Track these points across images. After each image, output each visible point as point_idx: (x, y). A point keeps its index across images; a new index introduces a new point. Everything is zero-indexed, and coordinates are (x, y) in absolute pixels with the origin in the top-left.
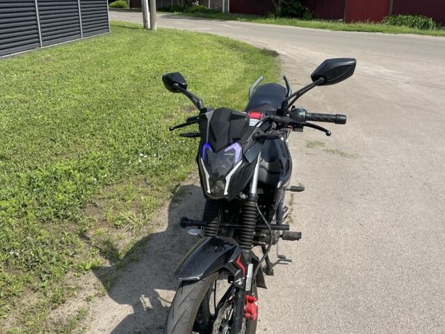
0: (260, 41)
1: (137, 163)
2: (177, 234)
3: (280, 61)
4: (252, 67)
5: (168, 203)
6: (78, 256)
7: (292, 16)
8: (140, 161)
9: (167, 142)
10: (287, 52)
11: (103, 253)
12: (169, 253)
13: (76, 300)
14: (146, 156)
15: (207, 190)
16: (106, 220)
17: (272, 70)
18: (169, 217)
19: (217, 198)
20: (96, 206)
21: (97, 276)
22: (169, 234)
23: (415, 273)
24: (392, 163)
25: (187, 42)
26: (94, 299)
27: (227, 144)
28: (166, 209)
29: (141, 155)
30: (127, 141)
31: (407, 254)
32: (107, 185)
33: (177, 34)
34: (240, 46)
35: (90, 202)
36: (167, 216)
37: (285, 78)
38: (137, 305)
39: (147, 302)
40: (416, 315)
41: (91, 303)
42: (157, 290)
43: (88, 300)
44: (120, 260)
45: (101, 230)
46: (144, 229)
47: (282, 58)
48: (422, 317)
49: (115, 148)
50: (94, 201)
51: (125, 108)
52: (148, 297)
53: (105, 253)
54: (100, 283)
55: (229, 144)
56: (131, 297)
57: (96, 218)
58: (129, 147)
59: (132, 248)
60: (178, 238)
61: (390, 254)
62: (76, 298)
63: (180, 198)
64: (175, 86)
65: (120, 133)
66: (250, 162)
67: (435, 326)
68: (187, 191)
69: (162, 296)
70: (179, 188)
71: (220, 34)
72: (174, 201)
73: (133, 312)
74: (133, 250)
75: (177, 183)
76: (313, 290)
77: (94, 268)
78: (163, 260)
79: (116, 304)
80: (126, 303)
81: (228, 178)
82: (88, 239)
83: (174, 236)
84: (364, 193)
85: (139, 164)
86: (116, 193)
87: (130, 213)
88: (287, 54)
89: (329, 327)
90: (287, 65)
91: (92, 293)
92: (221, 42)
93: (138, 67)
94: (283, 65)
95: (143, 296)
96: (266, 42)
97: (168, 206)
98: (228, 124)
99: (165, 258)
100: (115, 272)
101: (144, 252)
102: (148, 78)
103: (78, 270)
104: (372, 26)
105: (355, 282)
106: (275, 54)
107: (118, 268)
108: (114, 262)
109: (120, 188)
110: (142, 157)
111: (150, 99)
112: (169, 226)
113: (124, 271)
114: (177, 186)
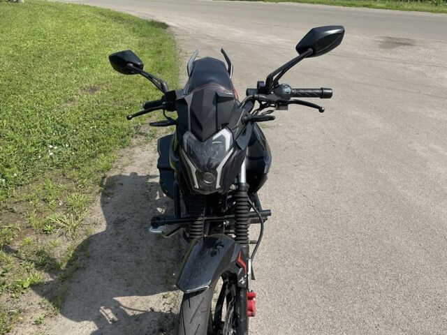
0: (144, 12)
1: (48, 157)
2: (120, 231)
3: (172, 33)
4: (145, 40)
5: (99, 198)
6: (9, 274)
8: (51, 154)
9: (77, 130)
10: (177, 24)
11: (40, 266)
12: (118, 254)
13: (22, 325)
14: (56, 148)
15: (194, 184)
16: (31, 227)
17: (167, 43)
18: (104, 214)
19: (207, 193)
20: (13, 212)
21: (39, 294)
22: (111, 232)
23: (367, 237)
24: (312, 131)
25: (64, 15)
26: (45, 321)
27: (215, 131)
28: (99, 204)
29: (51, 146)
30: (29, 133)
31: (354, 219)
32: (18, 185)
33: (50, 6)
34: (124, 18)
35: (5, 208)
36: (102, 213)
37: (222, 51)
38: (99, 319)
39: (109, 314)
40: (381, 278)
41: (42, 326)
42: (116, 299)
43: (37, 323)
44: (62, 271)
45: (29, 238)
46: (80, 231)
47: (173, 30)
48: (387, 279)
49: (16, 141)
50: (9, 206)
51: (15, 94)
52: (109, 308)
53: (44, 265)
54: (46, 301)
55: (218, 131)
56: (88, 311)
57: (18, 225)
58: (34, 138)
59: (73, 255)
60: (122, 236)
61: (339, 222)
62: (21, 323)
63: (110, 191)
64: (130, 67)
65: (18, 123)
66: (243, 149)
67: (401, 286)
68: (117, 183)
69: (124, 304)
70: (106, 180)
71: (98, 6)
72: (105, 195)
73: (97, 328)
74: (75, 257)
75: (103, 175)
76: (281, 270)
77: (34, 286)
78: (113, 264)
79: (73, 323)
80: (86, 320)
81: (219, 170)
82: (17, 252)
83: (118, 234)
84: (297, 163)
85: (51, 157)
86: (34, 194)
87: (57, 215)
88: (176, 26)
89: (308, 305)
90: (181, 37)
91: (39, 315)
92: (102, 14)
93: (16, 46)
94: (176, 37)
95: (102, 307)
96: (151, 13)
97: (99, 201)
98: (214, 108)
99: (115, 261)
100: (60, 285)
101: (88, 257)
102: (30, 57)
103: (15, 289)
105: (317, 255)
106: (164, 26)
107: (64, 279)
108: (56, 275)
109: (37, 188)
110: (52, 148)
111: (41, 82)
112: (108, 224)
113: (71, 282)
114: (103, 178)
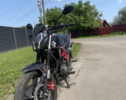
7: (86, 36)
47: (82, 44)
81: (39, 43)
98: (38, 27)
104: (108, 35)
